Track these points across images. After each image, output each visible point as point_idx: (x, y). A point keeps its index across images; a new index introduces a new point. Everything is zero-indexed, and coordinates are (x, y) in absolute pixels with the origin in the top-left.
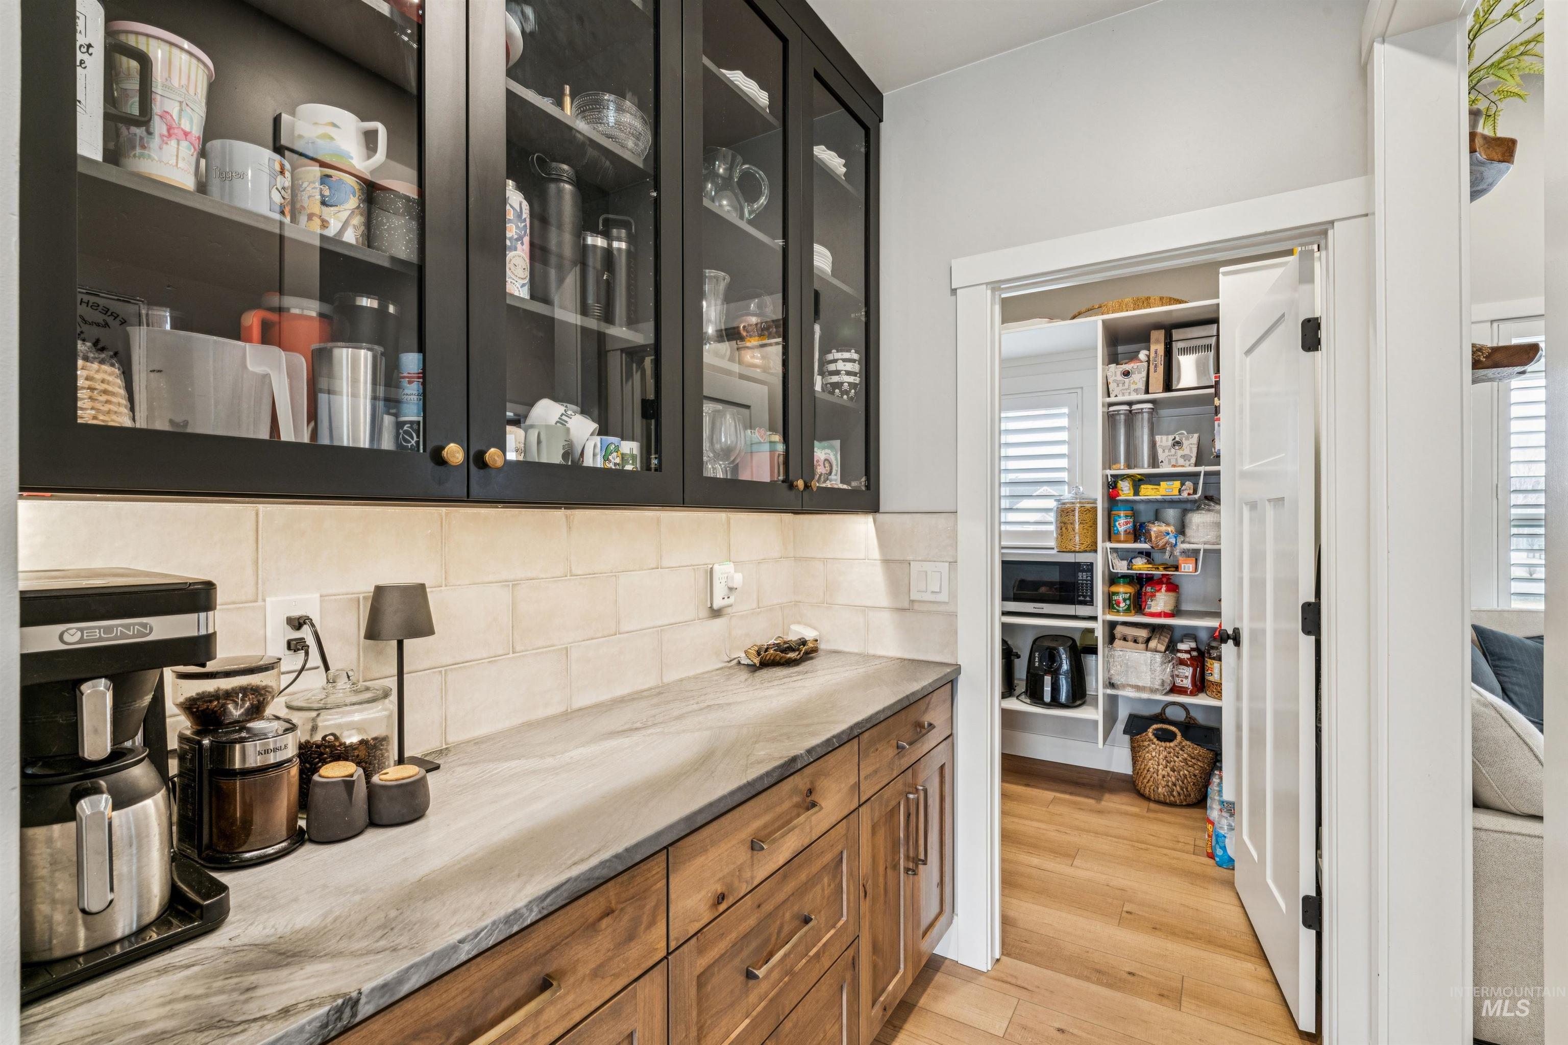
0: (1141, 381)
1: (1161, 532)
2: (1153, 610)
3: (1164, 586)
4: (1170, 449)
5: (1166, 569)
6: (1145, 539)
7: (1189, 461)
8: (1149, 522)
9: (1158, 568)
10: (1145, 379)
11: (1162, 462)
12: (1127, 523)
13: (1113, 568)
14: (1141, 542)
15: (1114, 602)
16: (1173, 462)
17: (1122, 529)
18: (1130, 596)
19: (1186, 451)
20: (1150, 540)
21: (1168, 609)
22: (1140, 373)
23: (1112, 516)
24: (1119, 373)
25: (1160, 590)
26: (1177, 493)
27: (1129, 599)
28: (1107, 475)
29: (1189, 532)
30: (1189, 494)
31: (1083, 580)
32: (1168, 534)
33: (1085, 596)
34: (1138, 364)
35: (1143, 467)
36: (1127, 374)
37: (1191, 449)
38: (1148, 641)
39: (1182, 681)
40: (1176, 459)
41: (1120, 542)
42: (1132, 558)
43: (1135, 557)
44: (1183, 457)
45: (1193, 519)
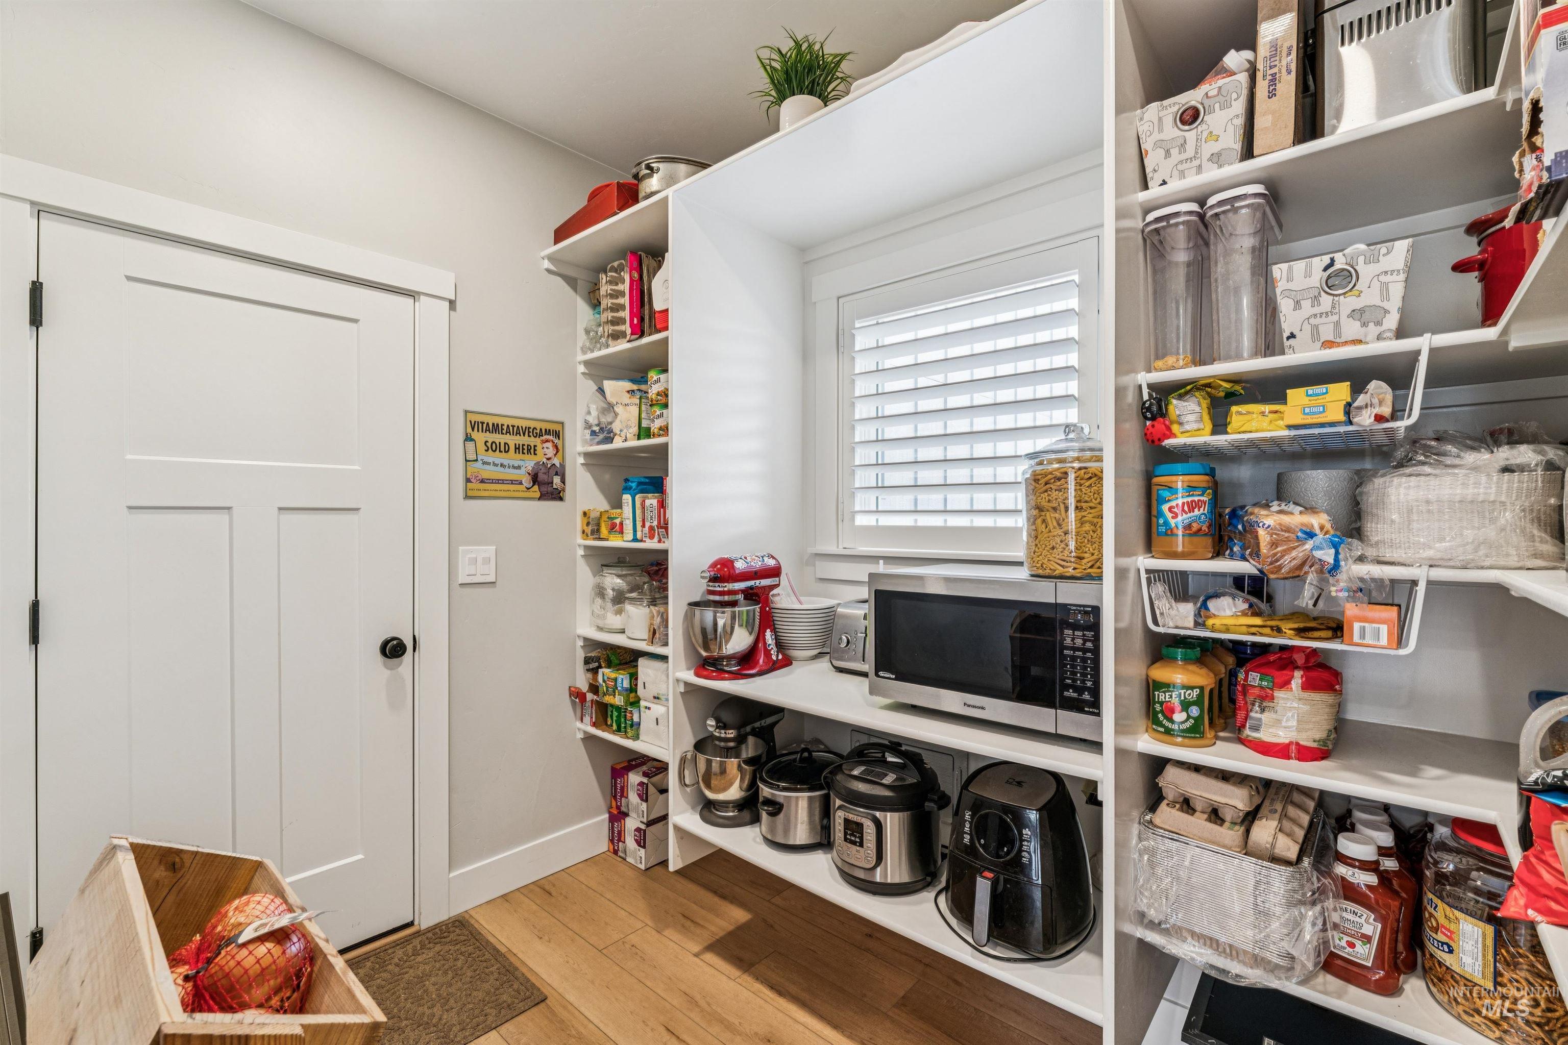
0: (1231, 129)
1: (1288, 530)
2: (1265, 735)
3: (1298, 674)
4: (1316, 300)
5: (1301, 632)
6: (1244, 548)
7: (1379, 323)
8: (1255, 505)
9: (1279, 630)
10: (1240, 121)
11: (1292, 336)
12: (1192, 507)
13: (1156, 622)
14: (1232, 557)
15: (1158, 707)
16: (1327, 333)
17: (1179, 522)
18: (1201, 695)
19: (1369, 296)
20: (1256, 554)
21: (1309, 738)
22: (1225, 106)
23: (1154, 488)
24: (1168, 121)
25: (1285, 684)
26: (1341, 417)
27: (1198, 702)
28: (1140, 387)
29: (1375, 529)
30: (1379, 418)
31: (1075, 649)
32: (1311, 535)
33: (1080, 690)
34: (1221, 82)
35: (1239, 357)
36: (1191, 117)
37: (1385, 287)
38: (1250, 818)
39: (1352, 945)
40: (1337, 324)
41: (1174, 555)
42: (1209, 597)
43: (1216, 596)
44: (1358, 314)
45: (1392, 491)
